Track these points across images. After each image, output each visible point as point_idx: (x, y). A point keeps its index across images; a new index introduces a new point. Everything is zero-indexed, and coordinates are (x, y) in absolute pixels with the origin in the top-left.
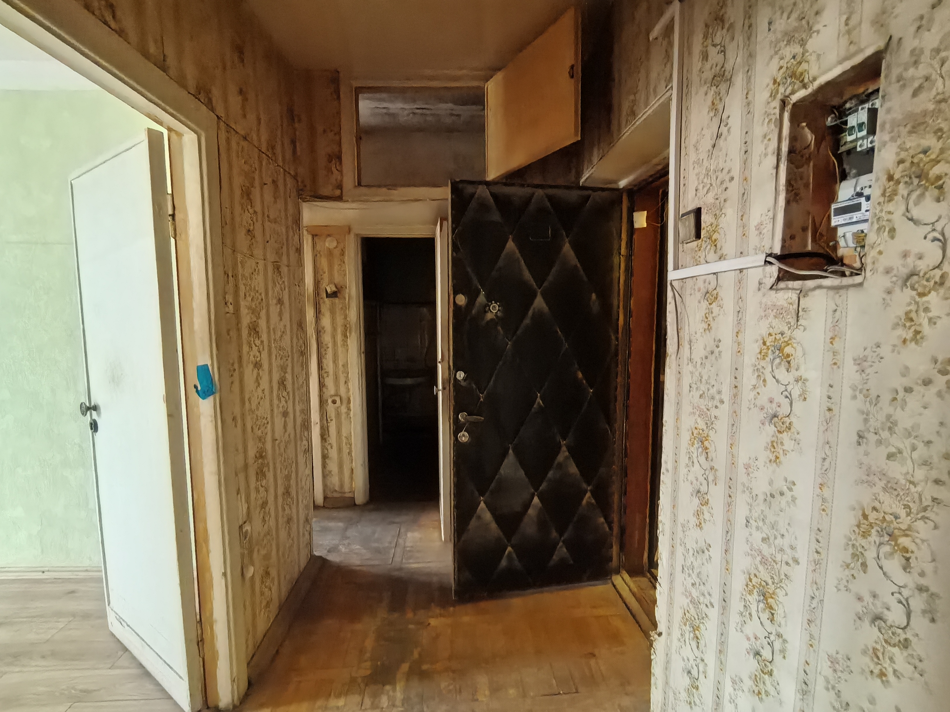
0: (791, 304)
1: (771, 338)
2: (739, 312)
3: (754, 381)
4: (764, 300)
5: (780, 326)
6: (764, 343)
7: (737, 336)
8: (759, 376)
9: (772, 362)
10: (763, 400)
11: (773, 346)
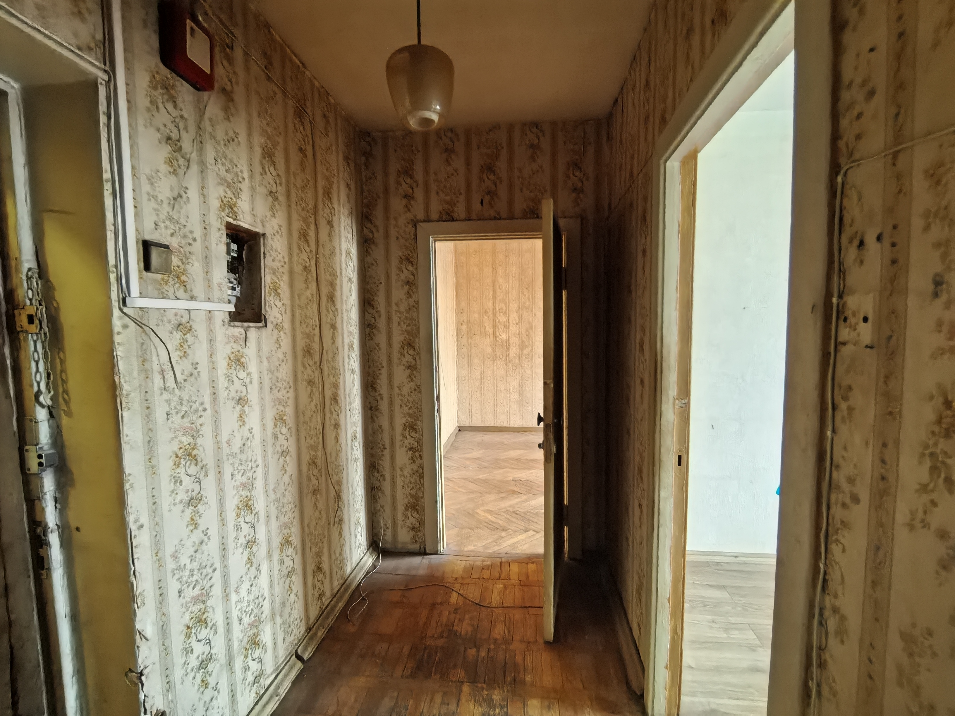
0: (241, 335)
1: (233, 355)
2: (211, 340)
3: (226, 384)
4: (227, 332)
5: (237, 347)
6: (230, 359)
7: (211, 358)
8: (229, 380)
9: (236, 368)
10: (233, 394)
11: (235, 360)
